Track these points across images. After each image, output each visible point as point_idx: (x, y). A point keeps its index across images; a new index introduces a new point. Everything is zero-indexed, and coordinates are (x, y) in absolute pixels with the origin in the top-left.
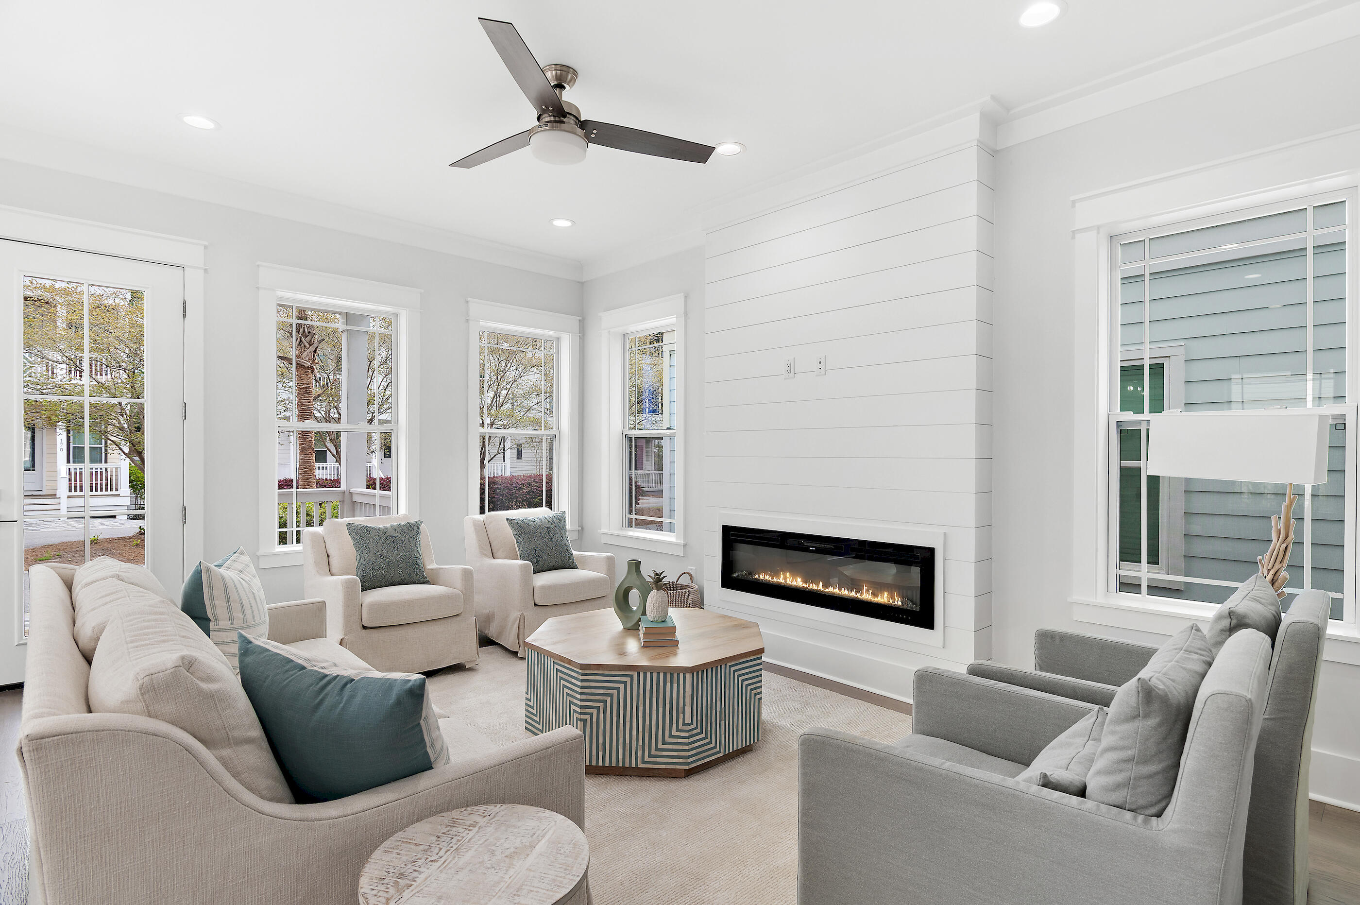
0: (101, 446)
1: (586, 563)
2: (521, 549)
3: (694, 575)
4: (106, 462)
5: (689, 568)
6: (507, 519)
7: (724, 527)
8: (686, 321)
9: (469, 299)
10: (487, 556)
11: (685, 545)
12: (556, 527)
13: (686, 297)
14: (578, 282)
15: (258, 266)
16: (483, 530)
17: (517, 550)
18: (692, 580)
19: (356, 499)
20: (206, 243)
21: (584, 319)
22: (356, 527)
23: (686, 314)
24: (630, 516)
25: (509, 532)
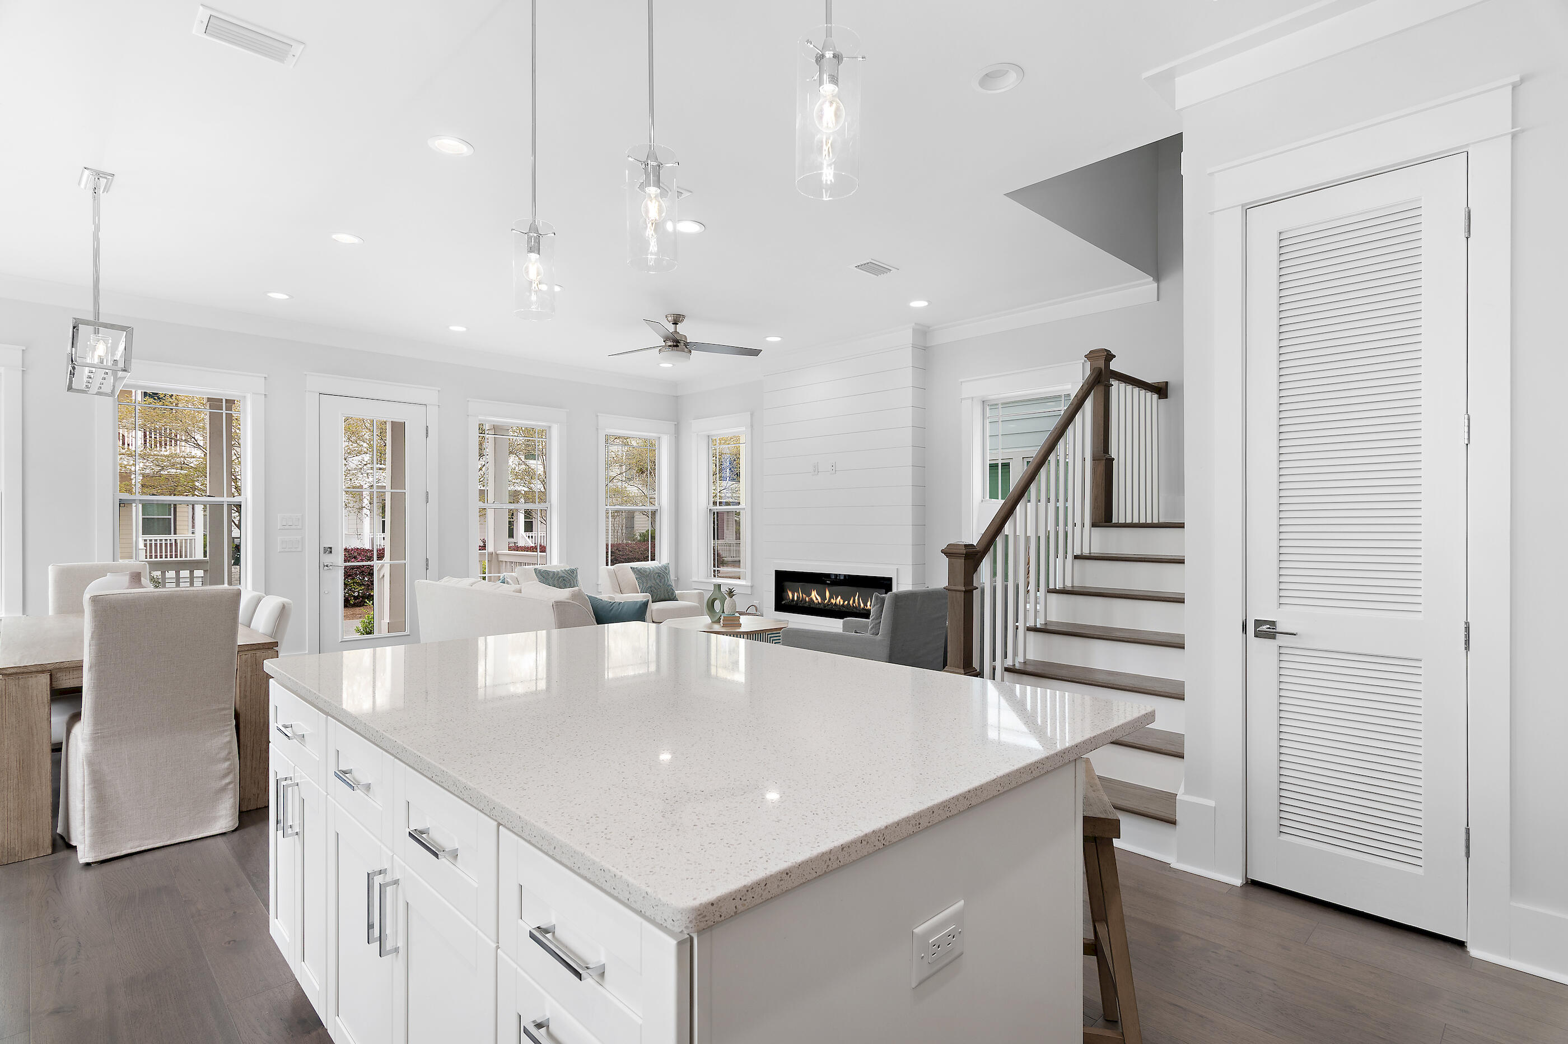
0: (169, 517)
1: (684, 598)
2: (641, 587)
3: (758, 607)
4: (175, 533)
5: (756, 602)
6: (631, 568)
7: (777, 572)
8: (752, 430)
9: (599, 414)
10: (618, 593)
11: (752, 587)
12: (662, 574)
13: (752, 415)
14: (674, 396)
15: (468, 401)
16: (614, 575)
17: (638, 588)
18: (756, 610)
19: (501, 558)
20: (440, 389)
21: (678, 423)
22: (540, 571)
23: (752, 426)
24: (715, 569)
25: (632, 576)
